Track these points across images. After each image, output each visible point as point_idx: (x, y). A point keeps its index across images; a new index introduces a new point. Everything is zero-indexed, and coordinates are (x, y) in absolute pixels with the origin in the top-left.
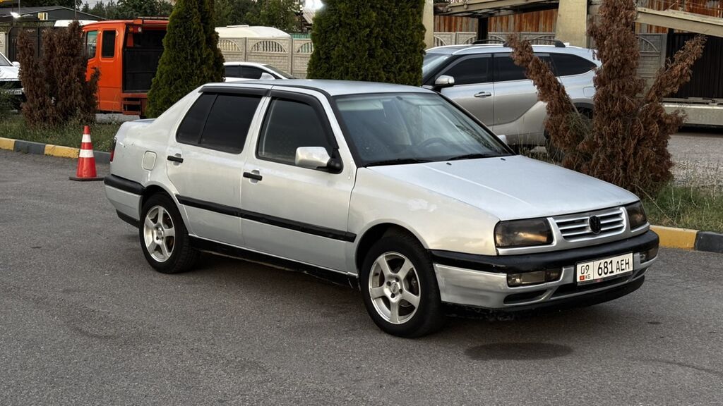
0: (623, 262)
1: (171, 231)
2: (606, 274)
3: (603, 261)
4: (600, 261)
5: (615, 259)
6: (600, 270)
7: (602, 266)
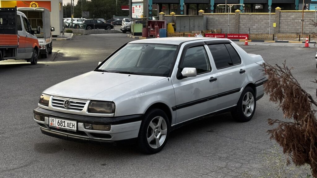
0: (71, 124)
2: (62, 126)
3: (60, 120)
4: (59, 120)
5: (67, 121)
6: (59, 123)
7: (60, 122)
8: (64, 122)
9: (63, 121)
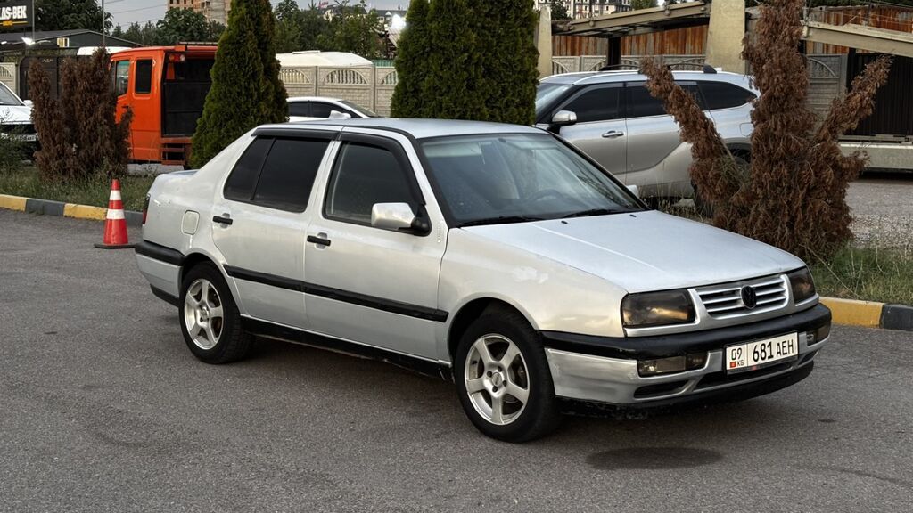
1: (218, 311)
8: (770, 344)
9: (767, 342)
